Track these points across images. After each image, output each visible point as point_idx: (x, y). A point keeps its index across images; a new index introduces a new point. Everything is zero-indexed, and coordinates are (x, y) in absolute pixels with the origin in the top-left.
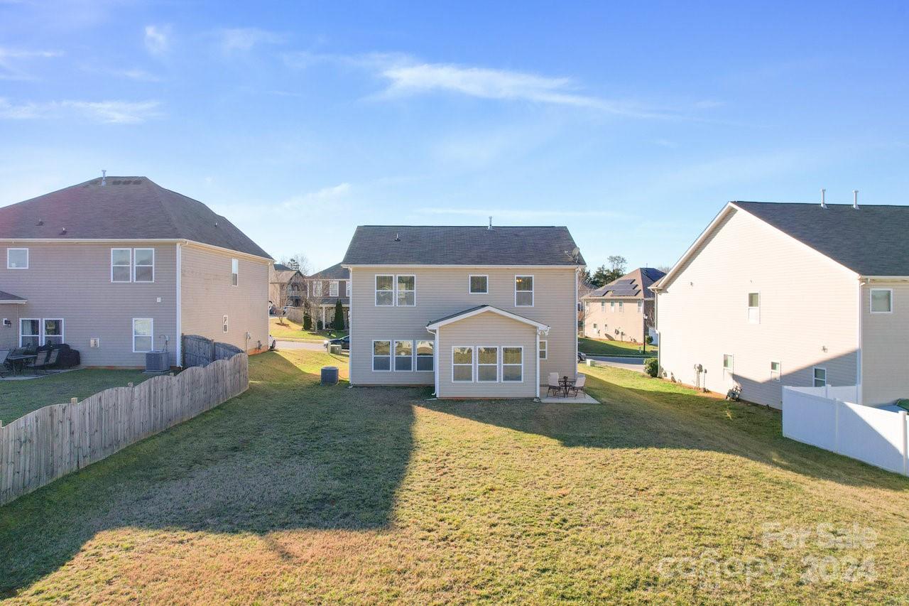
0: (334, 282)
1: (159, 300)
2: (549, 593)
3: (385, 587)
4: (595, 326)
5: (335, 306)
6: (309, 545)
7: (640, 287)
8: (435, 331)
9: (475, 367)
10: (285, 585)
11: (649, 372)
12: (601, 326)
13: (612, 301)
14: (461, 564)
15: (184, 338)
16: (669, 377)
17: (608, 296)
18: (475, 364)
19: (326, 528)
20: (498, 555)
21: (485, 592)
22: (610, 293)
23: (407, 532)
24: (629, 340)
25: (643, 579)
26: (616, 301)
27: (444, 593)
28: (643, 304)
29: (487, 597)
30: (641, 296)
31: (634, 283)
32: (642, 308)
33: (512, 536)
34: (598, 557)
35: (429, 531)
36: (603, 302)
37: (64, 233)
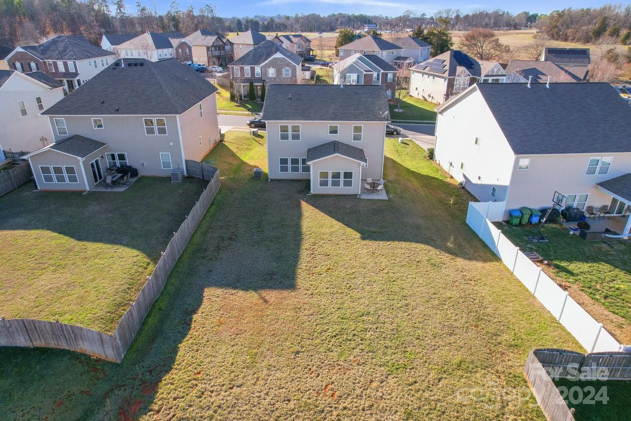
0: (247, 68)
1: (171, 144)
2: (339, 317)
3: (295, 314)
4: (417, 89)
5: (249, 84)
6: (272, 297)
7: (447, 68)
8: (310, 164)
9: (330, 181)
10: (268, 313)
11: (429, 156)
12: (420, 90)
13: (429, 75)
14: (316, 306)
15: (186, 161)
17: (426, 71)
18: (330, 179)
19: (275, 289)
20: (327, 302)
21: (321, 316)
22: (428, 68)
23: (301, 291)
24: (436, 103)
25: (366, 313)
26: (431, 75)
27: (311, 317)
28: (447, 80)
29: (322, 318)
30: (446, 75)
31: (444, 64)
32: (446, 83)
33: (333, 293)
34: (356, 304)
35: (307, 290)
36: (423, 74)
37: (117, 110)
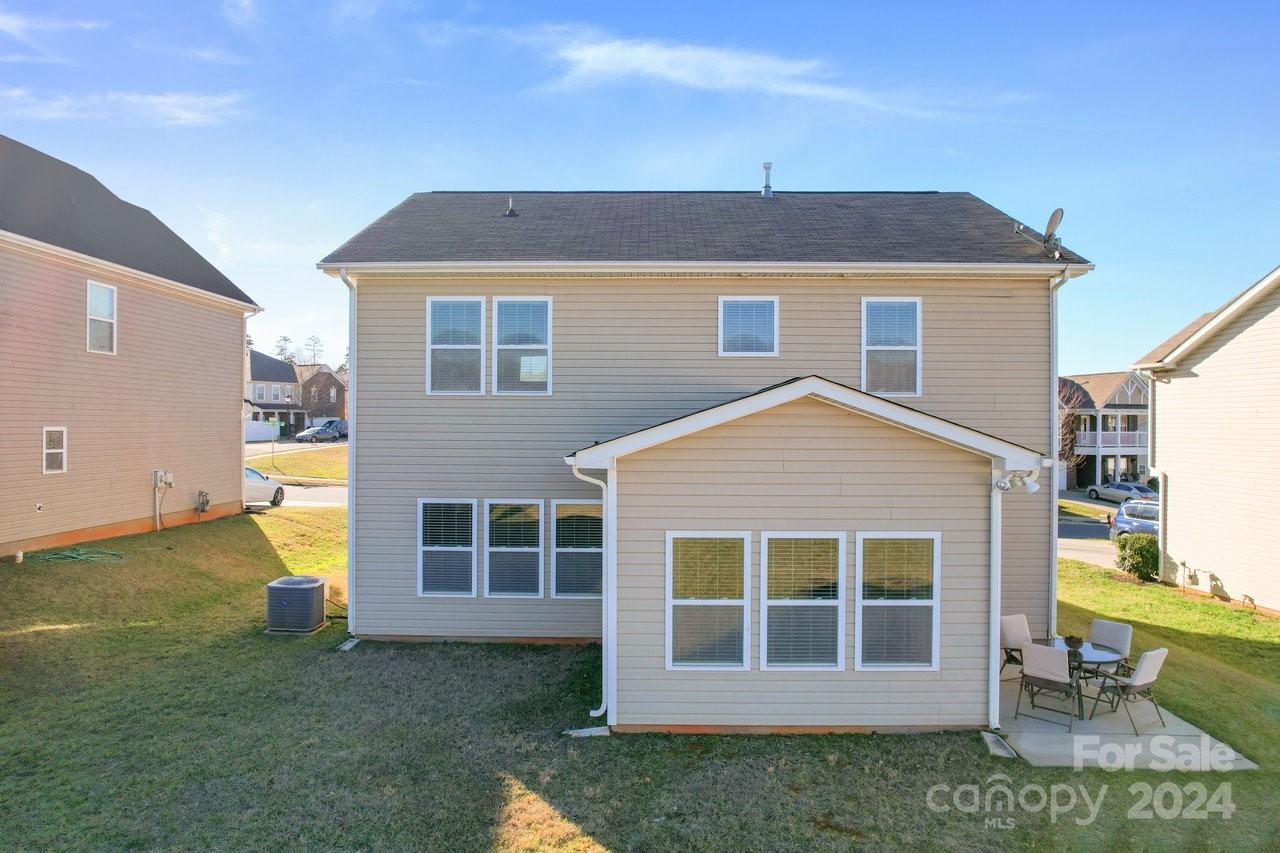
8: (602, 474)
9: (756, 611)
11: (1134, 568)
16: (1205, 586)
18: (757, 600)
